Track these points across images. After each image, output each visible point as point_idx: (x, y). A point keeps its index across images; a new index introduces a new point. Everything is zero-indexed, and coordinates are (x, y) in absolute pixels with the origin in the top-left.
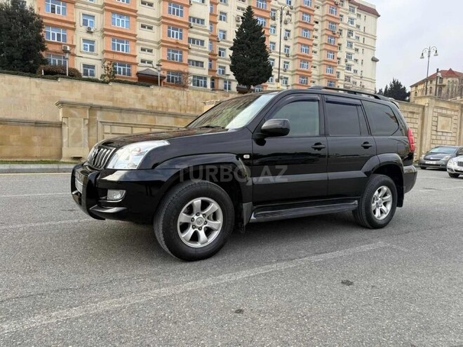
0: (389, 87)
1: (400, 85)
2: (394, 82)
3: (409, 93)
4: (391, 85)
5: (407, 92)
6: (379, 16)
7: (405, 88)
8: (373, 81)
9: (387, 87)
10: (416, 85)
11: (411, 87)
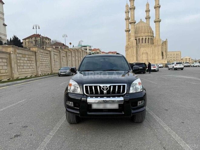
0: (12, 39)
1: (17, 38)
2: (14, 37)
3: (22, 42)
4: (13, 38)
5: (21, 42)
6: (4, 4)
7: (20, 40)
8: (6, 36)
9: (11, 38)
10: (25, 39)
11: (23, 40)
